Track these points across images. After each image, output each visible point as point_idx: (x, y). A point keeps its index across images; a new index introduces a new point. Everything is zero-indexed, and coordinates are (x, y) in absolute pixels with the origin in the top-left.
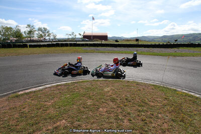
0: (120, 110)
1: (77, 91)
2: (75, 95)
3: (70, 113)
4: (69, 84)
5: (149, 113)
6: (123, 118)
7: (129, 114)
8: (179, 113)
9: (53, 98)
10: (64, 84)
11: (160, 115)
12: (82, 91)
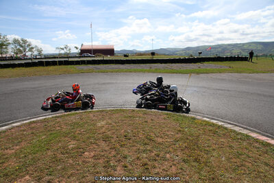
0: (113, 153)
1: (58, 128)
2: (53, 136)
3: (40, 164)
4: (48, 119)
5: (153, 154)
6: (116, 164)
7: (125, 157)
8: (194, 149)
9: (19, 142)
10: (41, 120)
11: (168, 155)
12: (65, 129)
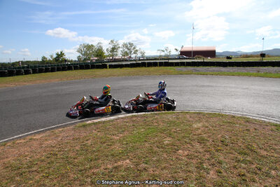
0: (208, 156)
1: (155, 124)
2: (151, 130)
3: (138, 152)
6: (209, 167)
7: (220, 163)
9: (123, 131)
10: (141, 115)
12: (162, 126)
